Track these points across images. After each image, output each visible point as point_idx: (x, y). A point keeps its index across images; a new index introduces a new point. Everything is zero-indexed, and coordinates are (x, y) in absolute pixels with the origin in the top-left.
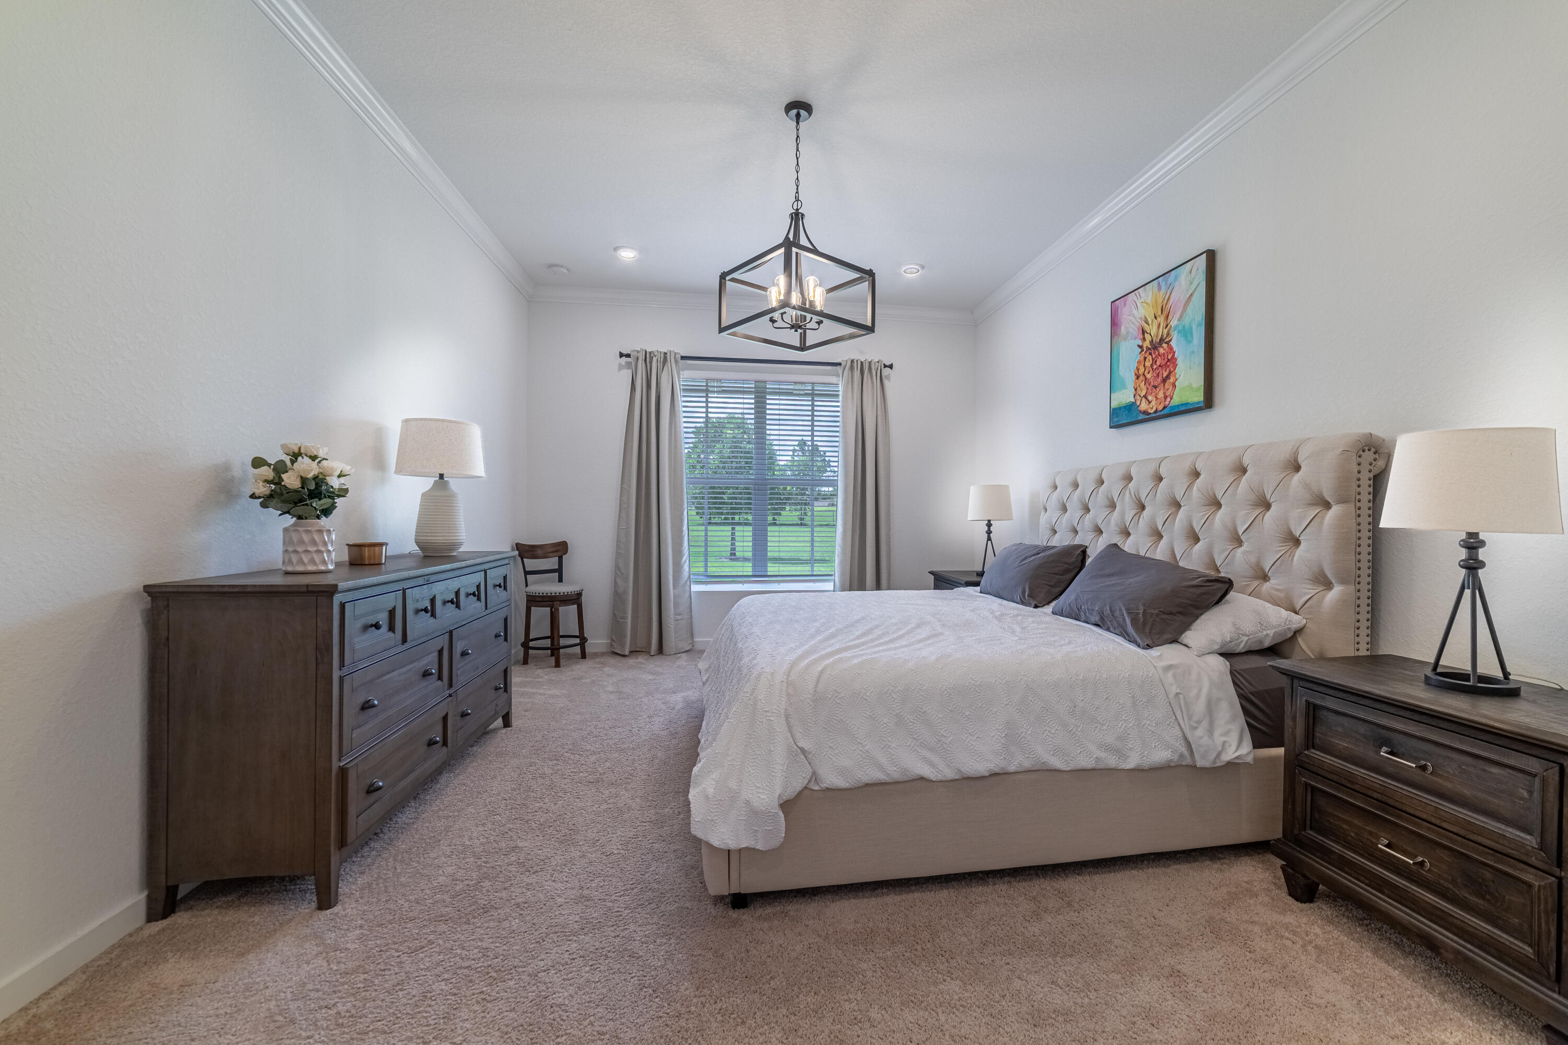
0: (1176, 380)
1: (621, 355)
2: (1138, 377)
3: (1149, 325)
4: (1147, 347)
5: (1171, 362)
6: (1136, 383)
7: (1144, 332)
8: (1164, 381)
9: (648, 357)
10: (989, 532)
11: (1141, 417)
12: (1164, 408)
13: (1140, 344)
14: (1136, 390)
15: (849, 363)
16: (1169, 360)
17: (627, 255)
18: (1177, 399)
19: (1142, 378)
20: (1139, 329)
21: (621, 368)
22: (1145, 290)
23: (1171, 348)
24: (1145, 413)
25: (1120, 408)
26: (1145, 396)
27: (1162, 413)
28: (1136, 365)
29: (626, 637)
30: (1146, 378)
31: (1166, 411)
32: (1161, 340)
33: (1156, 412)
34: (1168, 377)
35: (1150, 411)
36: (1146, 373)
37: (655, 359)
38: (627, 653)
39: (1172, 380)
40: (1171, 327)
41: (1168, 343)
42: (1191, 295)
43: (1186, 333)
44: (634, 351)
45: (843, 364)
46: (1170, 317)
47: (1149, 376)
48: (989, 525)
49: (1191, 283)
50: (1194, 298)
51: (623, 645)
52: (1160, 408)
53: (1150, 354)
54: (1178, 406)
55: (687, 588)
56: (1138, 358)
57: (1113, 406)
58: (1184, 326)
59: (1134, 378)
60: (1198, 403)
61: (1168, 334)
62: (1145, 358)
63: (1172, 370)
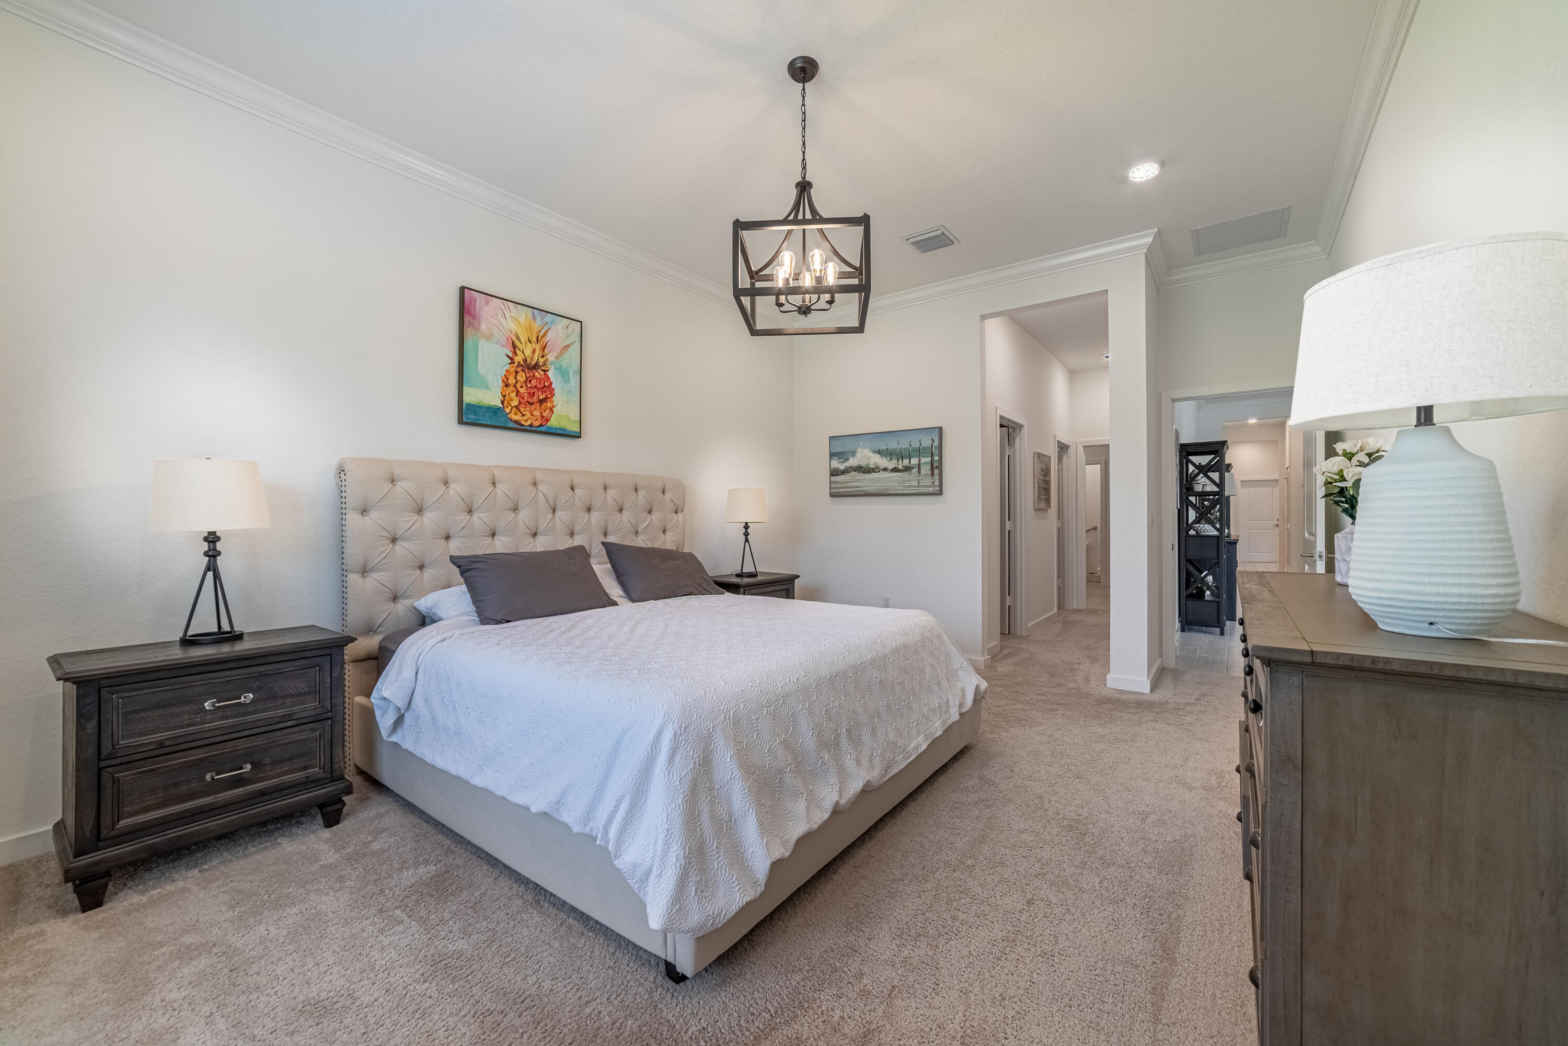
0: (554, 407)
2: (507, 386)
3: (522, 344)
4: (519, 363)
5: (548, 389)
6: (504, 390)
7: (514, 346)
8: (541, 402)
11: (511, 425)
12: (541, 425)
13: (510, 355)
14: (504, 396)
16: (545, 387)
18: (554, 422)
19: (512, 388)
20: (507, 339)
22: (516, 307)
23: (548, 378)
24: (516, 422)
25: (480, 407)
26: (517, 407)
27: (539, 429)
28: (504, 373)
30: (518, 391)
31: (542, 429)
32: (536, 364)
33: (531, 425)
34: (545, 399)
35: (523, 422)
36: (518, 385)
39: (549, 405)
40: (547, 360)
41: (545, 371)
42: (568, 346)
43: (564, 374)
46: (546, 351)
47: (522, 390)
49: (568, 337)
50: (571, 349)
52: (537, 423)
53: (523, 371)
54: (556, 429)
56: (508, 367)
57: (463, 400)
58: (561, 366)
59: (501, 384)
60: (575, 432)
61: (544, 364)
62: (517, 372)
63: (549, 396)
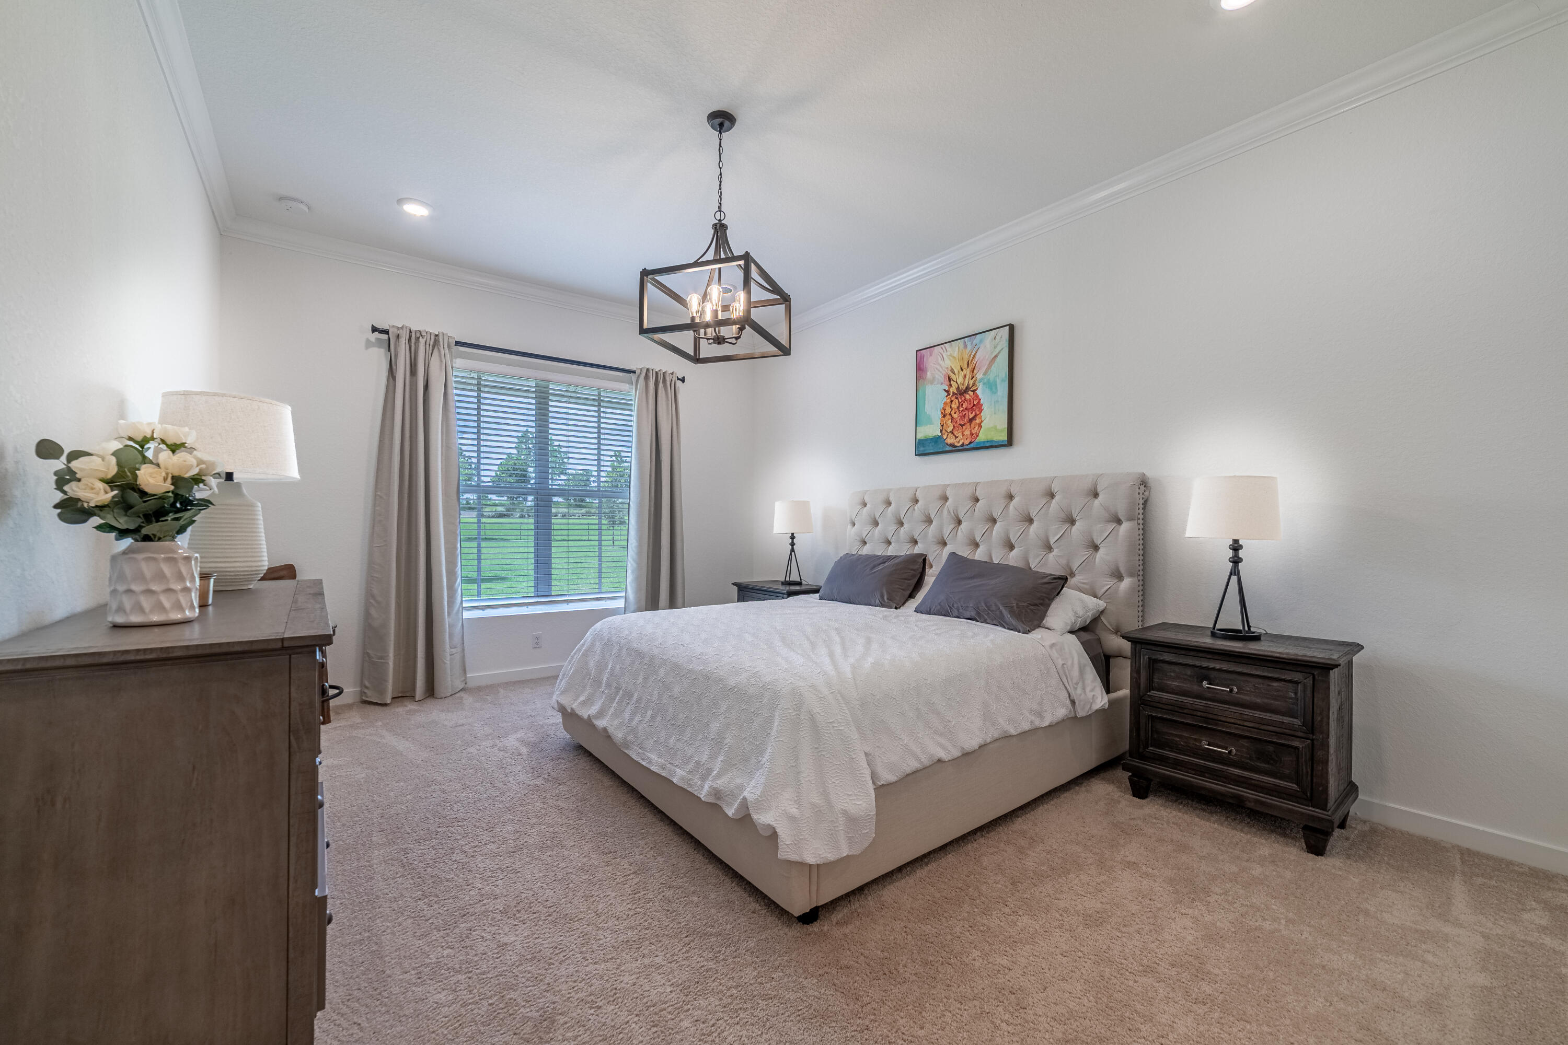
0: (982, 421)
1: (374, 329)
2: (944, 416)
3: (955, 374)
4: (953, 393)
5: (977, 406)
6: (942, 421)
7: (950, 379)
8: (971, 421)
9: (414, 338)
10: (792, 544)
11: (948, 448)
12: (971, 443)
13: (947, 389)
14: (942, 426)
15: (644, 371)
16: (974, 405)
17: (416, 210)
18: (982, 437)
19: (948, 417)
20: (945, 376)
21: (369, 344)
22: (951, 345)
23: (977, 396)
24: (951, 445)
25: (926, 440)
26: (952, 432)
27: (969, 446)
28: (942, 406)
29: (386, 681)
30: (952, 418)
31: (972, 446)
32: (967, 388)
33: (963, 445)
34: (974, 418)
35: (956, 444)
36: (953, 413)
37: (422, 341)
38: (389, 701)
39: (978, 421)
40: (976, 379)
41: (974, 391)
42: (996, 357)
43: (992, 386)
44: (393, 326)
45: (638, 372)
46: (975, 371)
47: (955, 416)
48: (793, 537)
49: (995, 347)
50: (998, 359)
51: (382, 692)
52: (967, 442)
53: (957, 398)
54: (984, 442)
55: (460, 615)
56: (945, 400)
57: (919, 437)
58: (989, 379)
59: (940, 416)
60: (1003, 441)
61: (974, 384)
62: (952, 401)
63: (978, 413)
